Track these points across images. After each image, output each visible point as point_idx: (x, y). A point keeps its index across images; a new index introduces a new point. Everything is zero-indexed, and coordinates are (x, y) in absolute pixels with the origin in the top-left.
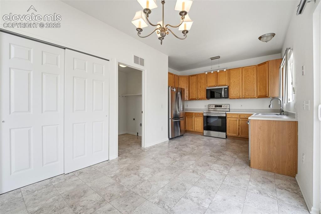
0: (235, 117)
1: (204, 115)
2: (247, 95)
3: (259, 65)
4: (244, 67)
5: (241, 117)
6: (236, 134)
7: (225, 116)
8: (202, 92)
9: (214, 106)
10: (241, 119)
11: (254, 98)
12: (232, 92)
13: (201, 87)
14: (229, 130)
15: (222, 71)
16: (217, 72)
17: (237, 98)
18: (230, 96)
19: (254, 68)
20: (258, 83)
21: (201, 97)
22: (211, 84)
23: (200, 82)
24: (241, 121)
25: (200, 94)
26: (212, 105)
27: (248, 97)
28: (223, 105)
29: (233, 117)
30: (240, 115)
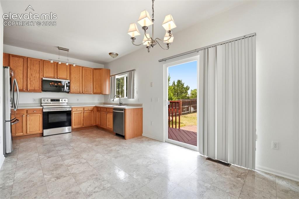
0: (80, 110)
1: (44, 111)
2: (86, 91)
3: (95, 69)
4: (84, 67)
5: (85, 110)
6: (81, 125)
7: (71, 110)
8: (34, 81)
9: (50, 100)
10: (85, 112)
11: (91, 94)
12: (73, 87)
13: (32, 75)
14: (74, 123)
15: (63, 64)
16: (58, 63)
17: (78, 93)
18: (72, 90)
19: (91, 70)
20: (95, 83)
21: (32, 88)
22: (49, 75)
23: (31, 69)
24: (85, 113)
25: (30, 84)
26: (47, 99)
27: (86, 93)
28: (61, 100)
29: (79, 110)
30: (84, 108)
